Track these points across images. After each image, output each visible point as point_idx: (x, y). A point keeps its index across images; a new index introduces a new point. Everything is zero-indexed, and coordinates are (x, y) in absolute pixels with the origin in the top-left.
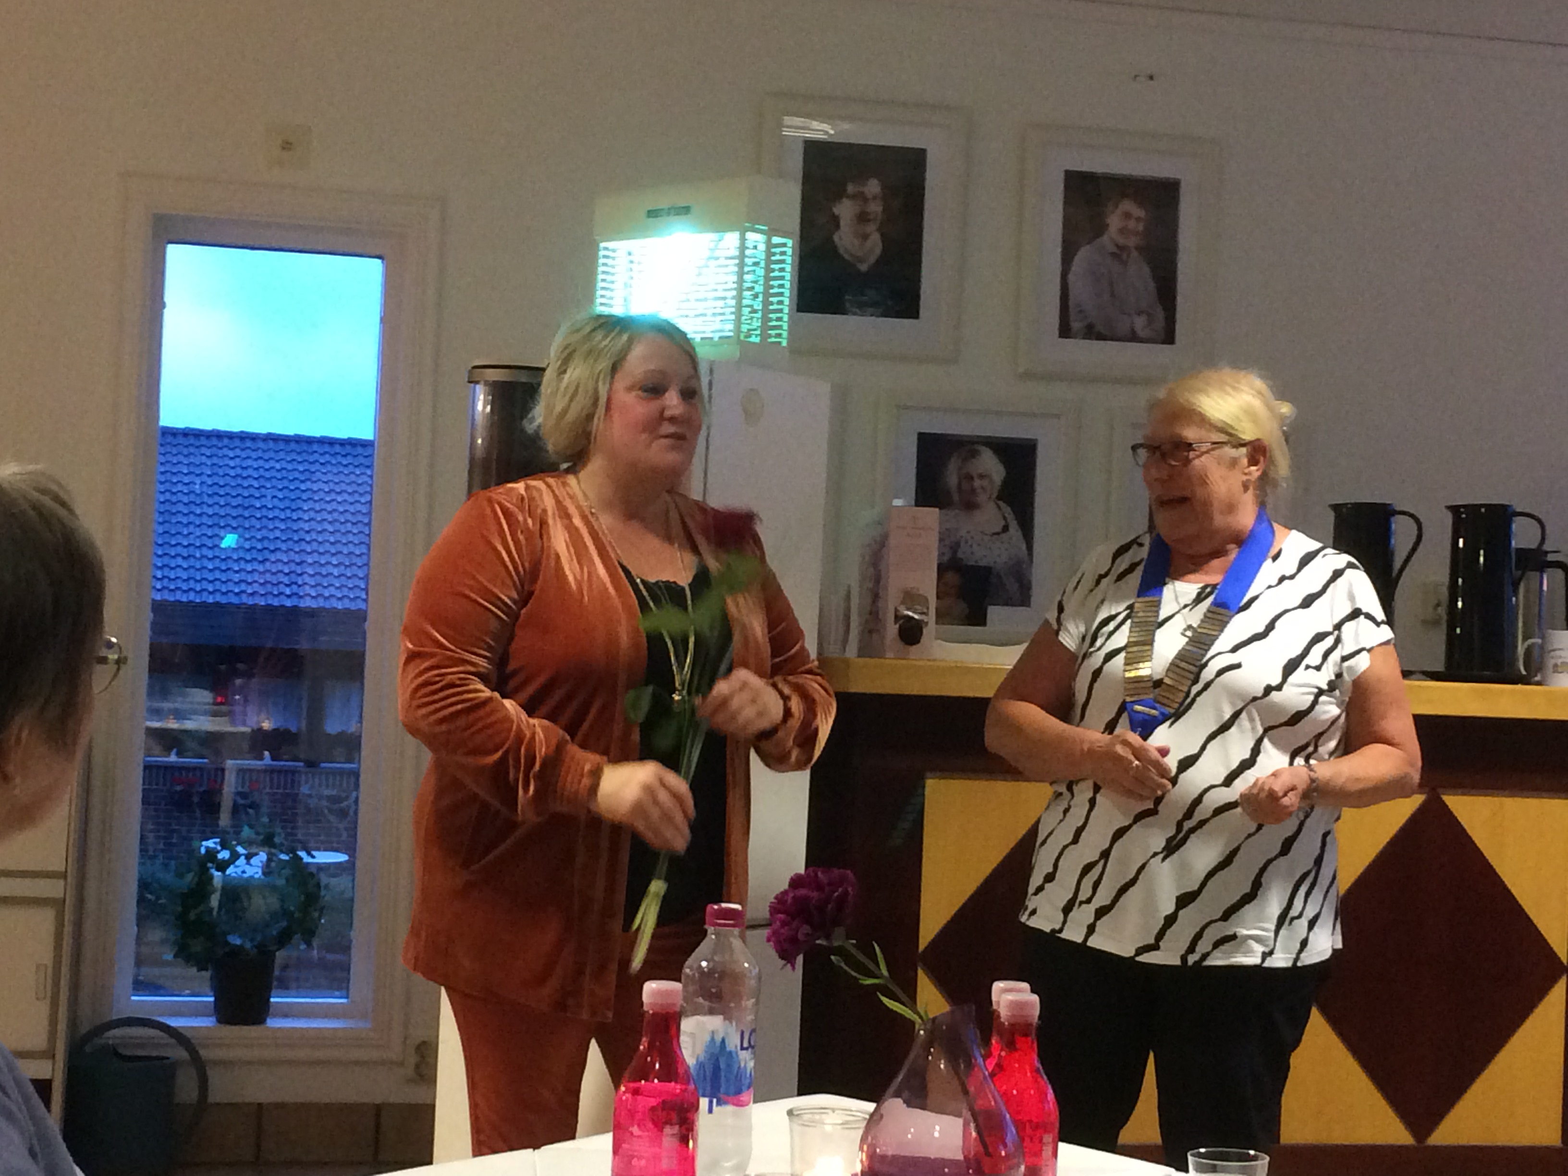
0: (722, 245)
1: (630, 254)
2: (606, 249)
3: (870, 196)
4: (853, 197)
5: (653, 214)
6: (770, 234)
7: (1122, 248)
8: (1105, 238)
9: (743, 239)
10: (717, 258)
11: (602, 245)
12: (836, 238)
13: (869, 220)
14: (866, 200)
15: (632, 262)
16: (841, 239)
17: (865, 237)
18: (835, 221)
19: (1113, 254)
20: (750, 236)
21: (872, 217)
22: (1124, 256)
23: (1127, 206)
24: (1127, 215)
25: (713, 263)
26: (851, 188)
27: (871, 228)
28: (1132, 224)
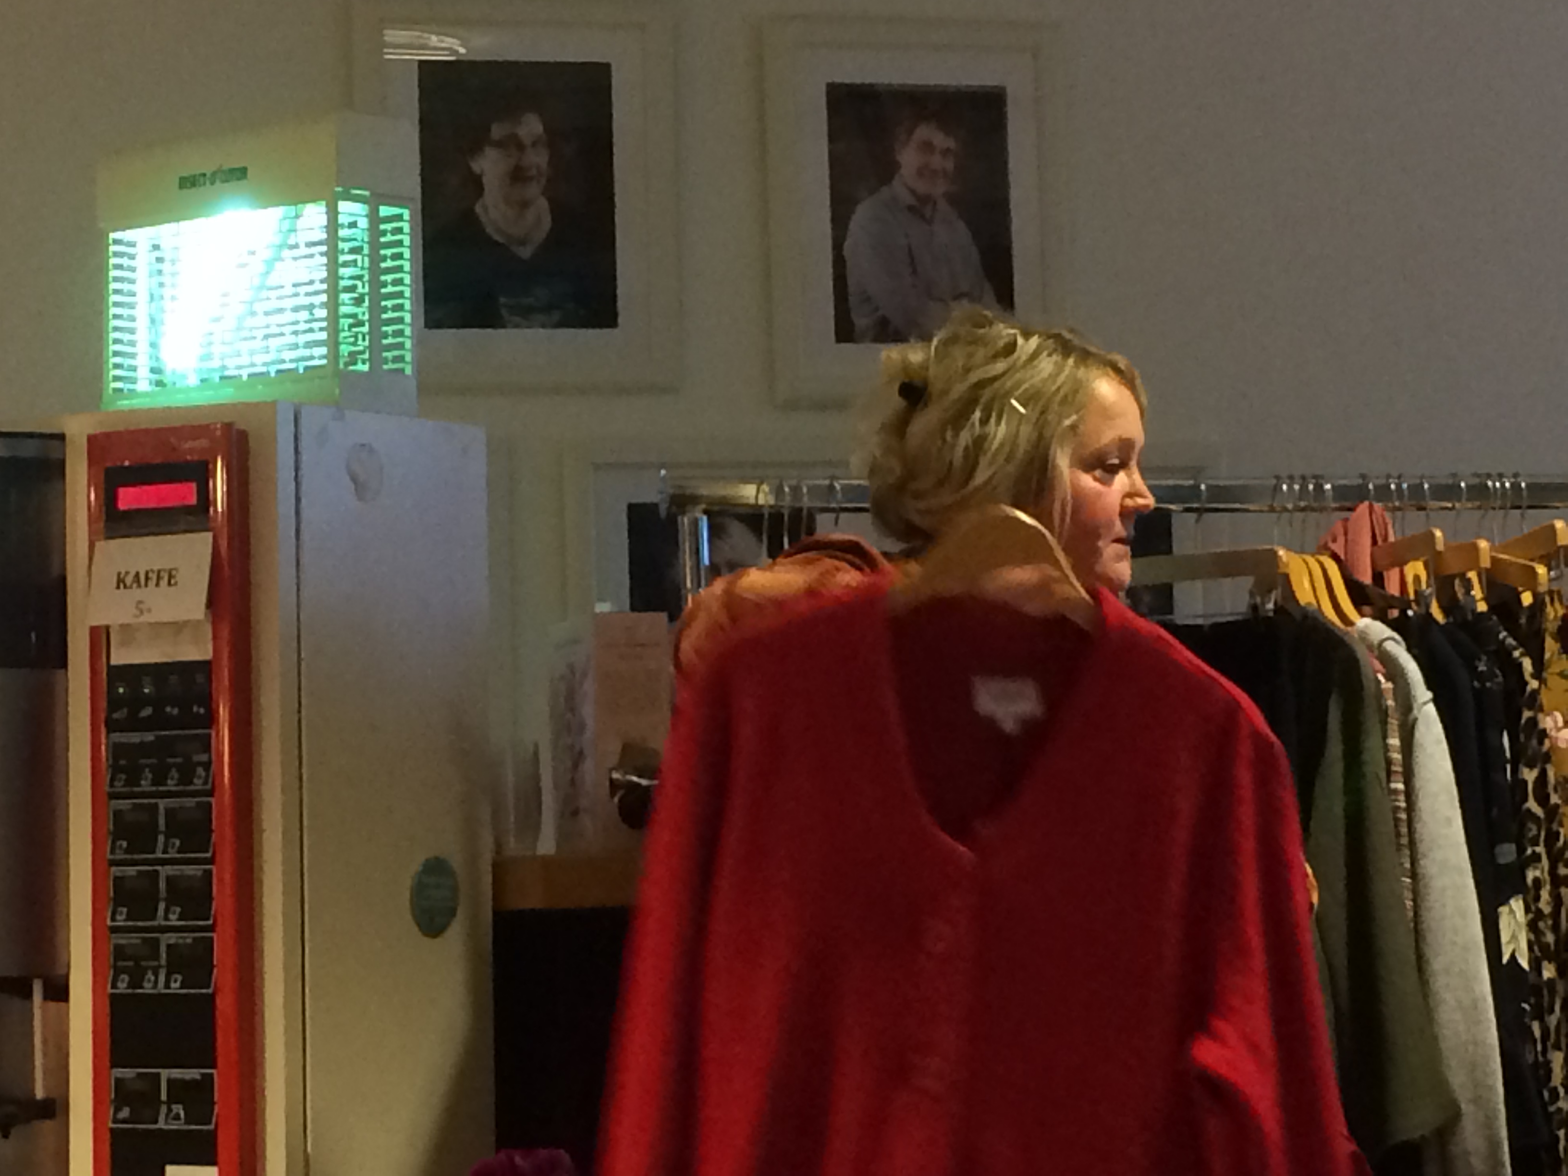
0: (301, 223)
1: (156, 247)
2: (116, 242)
3: (527, 141)
4: (499, 144)
5: (189, 182)
6: (374, 202)
7: (925, 200)
8: (896, 183)
9: (333, 213)
10: (296, 246)
11: (112, 236)
12: (478, 209)
13: (531, 179)
14: (521, 147)
15: (159, 260)
16: (485, 209)
17: (525, 205)
18: (476, 184)
19: (911, 208)
20: (344, 206)
21: (534, 172)
22: (928, 212)
23: (924, 132)
24: (927, 147)
25: (287, 253)
26: (497, 131)
27: (534, 190)
28: (937, 161)
